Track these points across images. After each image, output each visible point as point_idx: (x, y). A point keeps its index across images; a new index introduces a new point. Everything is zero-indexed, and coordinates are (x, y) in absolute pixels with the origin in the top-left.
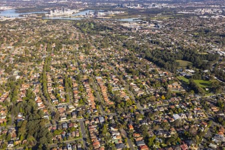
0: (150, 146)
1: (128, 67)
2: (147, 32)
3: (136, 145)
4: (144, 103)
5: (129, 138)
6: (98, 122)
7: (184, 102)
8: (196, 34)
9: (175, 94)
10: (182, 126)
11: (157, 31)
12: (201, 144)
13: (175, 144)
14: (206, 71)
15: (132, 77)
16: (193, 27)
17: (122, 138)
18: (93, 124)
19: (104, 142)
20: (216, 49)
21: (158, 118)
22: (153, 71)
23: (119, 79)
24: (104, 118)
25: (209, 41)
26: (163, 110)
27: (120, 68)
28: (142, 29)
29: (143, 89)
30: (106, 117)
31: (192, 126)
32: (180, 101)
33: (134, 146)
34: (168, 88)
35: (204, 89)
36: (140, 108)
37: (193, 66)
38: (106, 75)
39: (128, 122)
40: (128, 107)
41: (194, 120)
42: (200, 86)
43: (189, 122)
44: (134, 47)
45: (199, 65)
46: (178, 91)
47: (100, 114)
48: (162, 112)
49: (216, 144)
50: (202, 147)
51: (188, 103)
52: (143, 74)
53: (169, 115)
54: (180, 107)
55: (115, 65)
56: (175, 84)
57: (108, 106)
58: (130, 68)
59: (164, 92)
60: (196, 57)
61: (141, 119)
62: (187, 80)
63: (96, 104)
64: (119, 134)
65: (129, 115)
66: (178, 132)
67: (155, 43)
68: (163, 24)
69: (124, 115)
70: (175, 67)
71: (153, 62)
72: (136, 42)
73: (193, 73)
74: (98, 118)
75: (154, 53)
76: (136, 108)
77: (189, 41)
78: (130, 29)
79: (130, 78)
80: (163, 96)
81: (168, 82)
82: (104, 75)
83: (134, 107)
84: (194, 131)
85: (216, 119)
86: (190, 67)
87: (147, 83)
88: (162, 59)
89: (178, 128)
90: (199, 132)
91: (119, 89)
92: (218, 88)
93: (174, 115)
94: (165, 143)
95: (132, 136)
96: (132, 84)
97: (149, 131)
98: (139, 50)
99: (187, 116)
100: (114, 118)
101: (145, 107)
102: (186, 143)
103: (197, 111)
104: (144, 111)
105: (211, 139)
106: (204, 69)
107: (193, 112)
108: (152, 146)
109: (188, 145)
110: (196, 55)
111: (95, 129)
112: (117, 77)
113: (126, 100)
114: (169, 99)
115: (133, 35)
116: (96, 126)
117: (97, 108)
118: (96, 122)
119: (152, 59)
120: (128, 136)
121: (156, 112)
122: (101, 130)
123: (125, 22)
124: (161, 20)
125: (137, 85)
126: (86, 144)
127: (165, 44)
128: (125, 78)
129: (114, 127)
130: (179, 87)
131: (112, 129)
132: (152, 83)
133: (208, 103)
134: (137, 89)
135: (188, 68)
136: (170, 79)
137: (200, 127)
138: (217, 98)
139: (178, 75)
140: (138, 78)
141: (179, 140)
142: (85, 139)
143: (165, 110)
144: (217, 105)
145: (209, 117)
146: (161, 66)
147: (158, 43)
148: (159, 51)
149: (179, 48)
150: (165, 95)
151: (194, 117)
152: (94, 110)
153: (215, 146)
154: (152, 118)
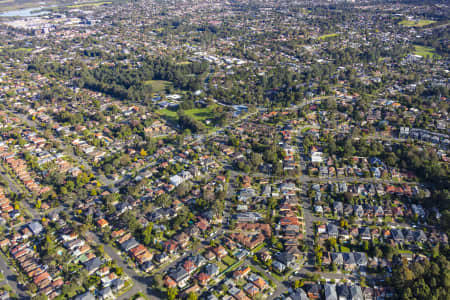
0: (148, 243)
1: (55, 110)
2: (70, 35)
3: (123, 250)
4: (112, 172)
5: (106, 243)
6: (30, 234)
7: (180, 152)
8: (160, 30)
9: (161, 142)
10: (190, 192)
11: (88, 32)
12: (226, 211)
13: (187, 225)
14: (198, 92)
15: (72, 129)
16: (151, 18)
17: (93, 247)
18: (20, 242)
19: (58, 268)
20: (201, 54)
21: (147, 192)
22: (110, 109)
23: (47, 139)
24: (41, 222)
25: (185, 41)
26: (151, 175)
27: (41, 115)
28: (57, 29)
29: (102, 146)
30: (44, 219)
31: (205, 188)
32: (174, 152)
33: (119, 253)
34: (147, 135)
35: (204, 122)
36: (107, 182)
37: (176, 87)
38: (13, 137)
39: (95, 216)
40: (84, 187)
41: (203, 176)
42: (196, 118)
43: (198, 183)
44: (52, 68)
45: (185, 85)
46: (164, 136)
47: (27, 217)
48: (150, 178)
49: (245, 203)
50: (228, 215)
51: (187, 152)
52: (93, 118)
53: (164, 181)
54: (177, 162)
55: (26, 112)
56: (157, 124)
57: (40, 197)
58: (63, 112)
59: (142, 143)
60: (174, 71)
61: (116, 202)
62: (173, 114)
63: (13, 200)
64: (82, 243)
65: (90, 203)
66: (186, 204)
67: (92, 55)
68: (95, 16)
69: (81, 206)
70: (147, 96)
71: (102, 92)
72: (52, 57)
73: (178, 100)
74: (27, 226)
75: (98, 74)
76: (99, 184)
77: (154, 44)
78: (33, 32)
79: (68, 131)
80: (143, 150)
81: (143, 124)
82: (8, 138)
83: (94, 184)
84: (210, 195)
85: (235, 166)
86: (172, 90)
87: (105, 134)
88: (118, 83)
89: (184, 197)
90: (218, 195)
91: (53, 158)
92: (223, 116)
93: (171, 179)
94: (172, 229)
95: (111, 237)
96: (77, 141)
97: (137, 218)
98: (66, 72)
99: (193, 174)
100: (62, 216)
101: (117, 178)
102: (203, 217)
103: (205, 161)
104: (116, 185)
105: (237, 198)
106: (194, 90)
107: (199, 164)
108: (152, 242)
109: (208, 220)
110: (173, 67)
111: (28, 250)
112: (39, 136)
113: (75, 175)
114: (154, 152)
115: (42, 43)
116: (28, 244)
117: (17, 207)
118: (25, 237)
119: (99, 86)
120: (102, 242)
121: (139, 181)
122: (43, 248)
123: (15, 18)
124: (90, 8)
125: (88, 143)
126: (20, 287)
127: (113, 54)
128: (58, 134)
129: (69, 234)
130: (164, 128)
131: (66, 238)
132: (115, 132)
133: (217, 144)
134: (90, 150)
135: (168, 92)
136: (144, 117)
137: (217, 184)
138: (226, 133)
139: (156, 108)
140: (84, 128)
141: (192, 215)
142: (13, 278)
143: (154, 174)
144: (230, 143)
145: (223, 165)
146: (121, 97)
147: (98, 54)
148: (107, 70)
149: (141, 60)
150: (145, 147)
151: (203, 172)
152: (11, 213)
153: (245, 207)
154: (136, 194)
